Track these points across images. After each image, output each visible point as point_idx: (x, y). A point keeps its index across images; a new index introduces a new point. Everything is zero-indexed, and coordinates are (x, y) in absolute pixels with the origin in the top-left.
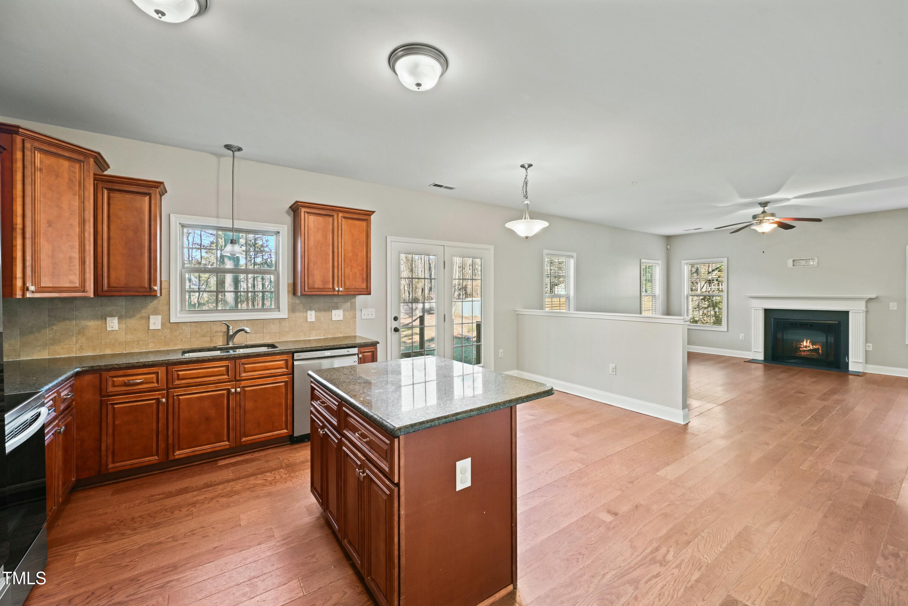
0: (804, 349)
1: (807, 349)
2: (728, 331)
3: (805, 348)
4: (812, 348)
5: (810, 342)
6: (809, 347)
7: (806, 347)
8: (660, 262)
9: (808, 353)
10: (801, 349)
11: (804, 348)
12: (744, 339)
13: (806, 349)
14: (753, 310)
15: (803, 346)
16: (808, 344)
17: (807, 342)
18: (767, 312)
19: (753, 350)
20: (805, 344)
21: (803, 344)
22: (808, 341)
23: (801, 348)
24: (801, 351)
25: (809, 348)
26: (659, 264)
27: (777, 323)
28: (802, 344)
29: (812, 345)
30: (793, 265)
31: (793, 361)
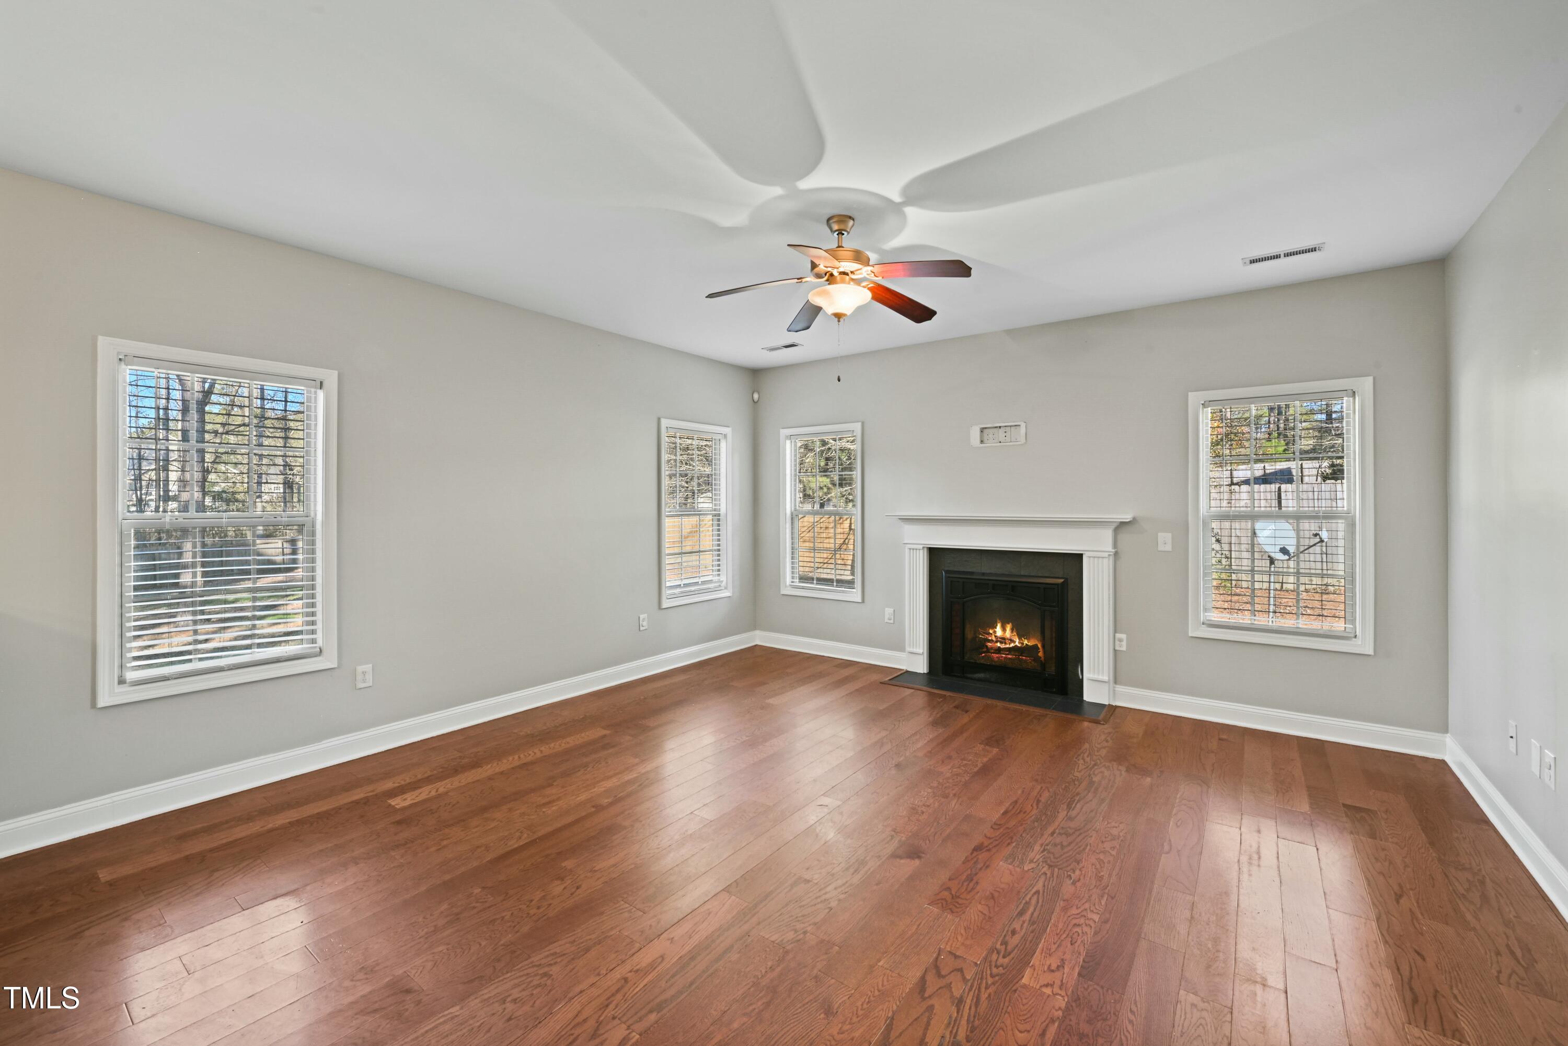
0: (999, 644)
1: (1008, 646)
2: (863, 601)
3: (1001, 643)
4: (1019, 645)
5: (1012, 630)
6: (1012, 641)
7: (1003, 640)
8: (727, 430)
9: (1009, 656)
10: (989, 644)
11: (997, 642)
12: (892, 621)
13: (1003, 646)
14: (907, 551)
15: (994, 639)
16: (1008, 634)
17: (1004, 629)
18: (935, 554)
19: (908, 649)
20: (999, 631)
21: (995, 632)
22: (1008, 627)
23: (991, 641)
24: (988, 650)
25: (1012, 645)
26: (725, 436)
27: (951, 582)
28: (991, 631)
29: (1020, 639)
30: (982, 442)
31: (981, 675)
